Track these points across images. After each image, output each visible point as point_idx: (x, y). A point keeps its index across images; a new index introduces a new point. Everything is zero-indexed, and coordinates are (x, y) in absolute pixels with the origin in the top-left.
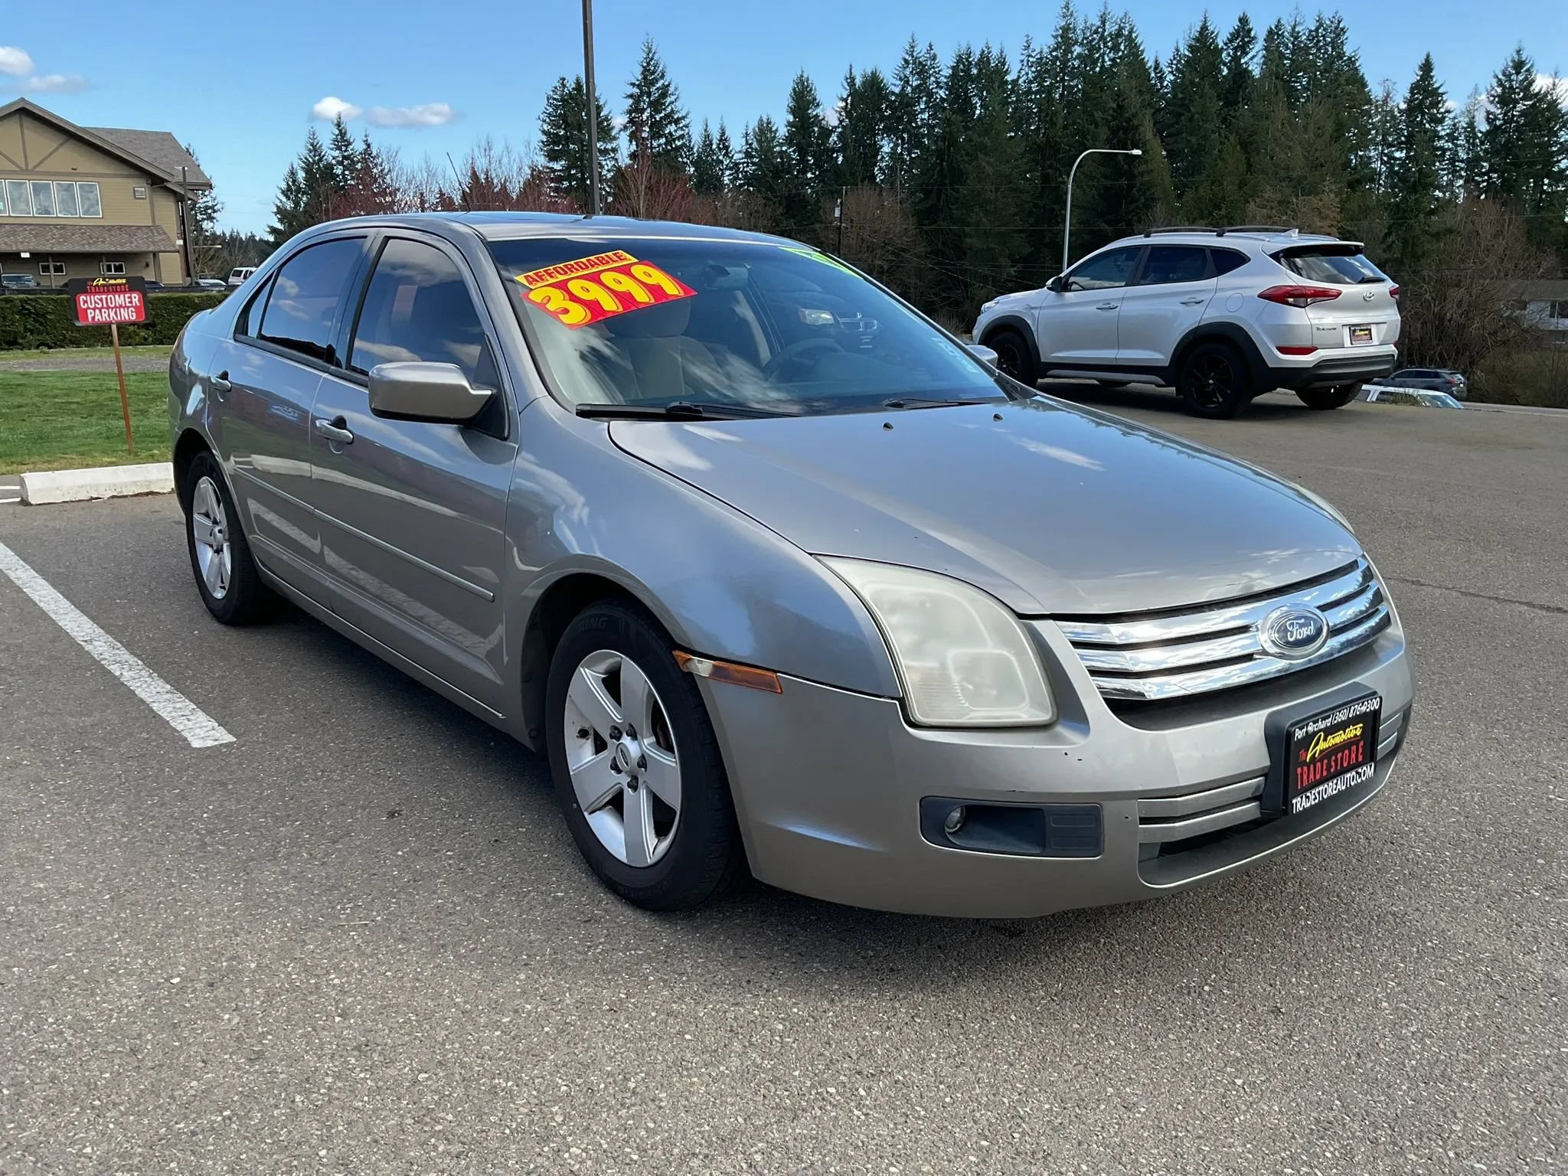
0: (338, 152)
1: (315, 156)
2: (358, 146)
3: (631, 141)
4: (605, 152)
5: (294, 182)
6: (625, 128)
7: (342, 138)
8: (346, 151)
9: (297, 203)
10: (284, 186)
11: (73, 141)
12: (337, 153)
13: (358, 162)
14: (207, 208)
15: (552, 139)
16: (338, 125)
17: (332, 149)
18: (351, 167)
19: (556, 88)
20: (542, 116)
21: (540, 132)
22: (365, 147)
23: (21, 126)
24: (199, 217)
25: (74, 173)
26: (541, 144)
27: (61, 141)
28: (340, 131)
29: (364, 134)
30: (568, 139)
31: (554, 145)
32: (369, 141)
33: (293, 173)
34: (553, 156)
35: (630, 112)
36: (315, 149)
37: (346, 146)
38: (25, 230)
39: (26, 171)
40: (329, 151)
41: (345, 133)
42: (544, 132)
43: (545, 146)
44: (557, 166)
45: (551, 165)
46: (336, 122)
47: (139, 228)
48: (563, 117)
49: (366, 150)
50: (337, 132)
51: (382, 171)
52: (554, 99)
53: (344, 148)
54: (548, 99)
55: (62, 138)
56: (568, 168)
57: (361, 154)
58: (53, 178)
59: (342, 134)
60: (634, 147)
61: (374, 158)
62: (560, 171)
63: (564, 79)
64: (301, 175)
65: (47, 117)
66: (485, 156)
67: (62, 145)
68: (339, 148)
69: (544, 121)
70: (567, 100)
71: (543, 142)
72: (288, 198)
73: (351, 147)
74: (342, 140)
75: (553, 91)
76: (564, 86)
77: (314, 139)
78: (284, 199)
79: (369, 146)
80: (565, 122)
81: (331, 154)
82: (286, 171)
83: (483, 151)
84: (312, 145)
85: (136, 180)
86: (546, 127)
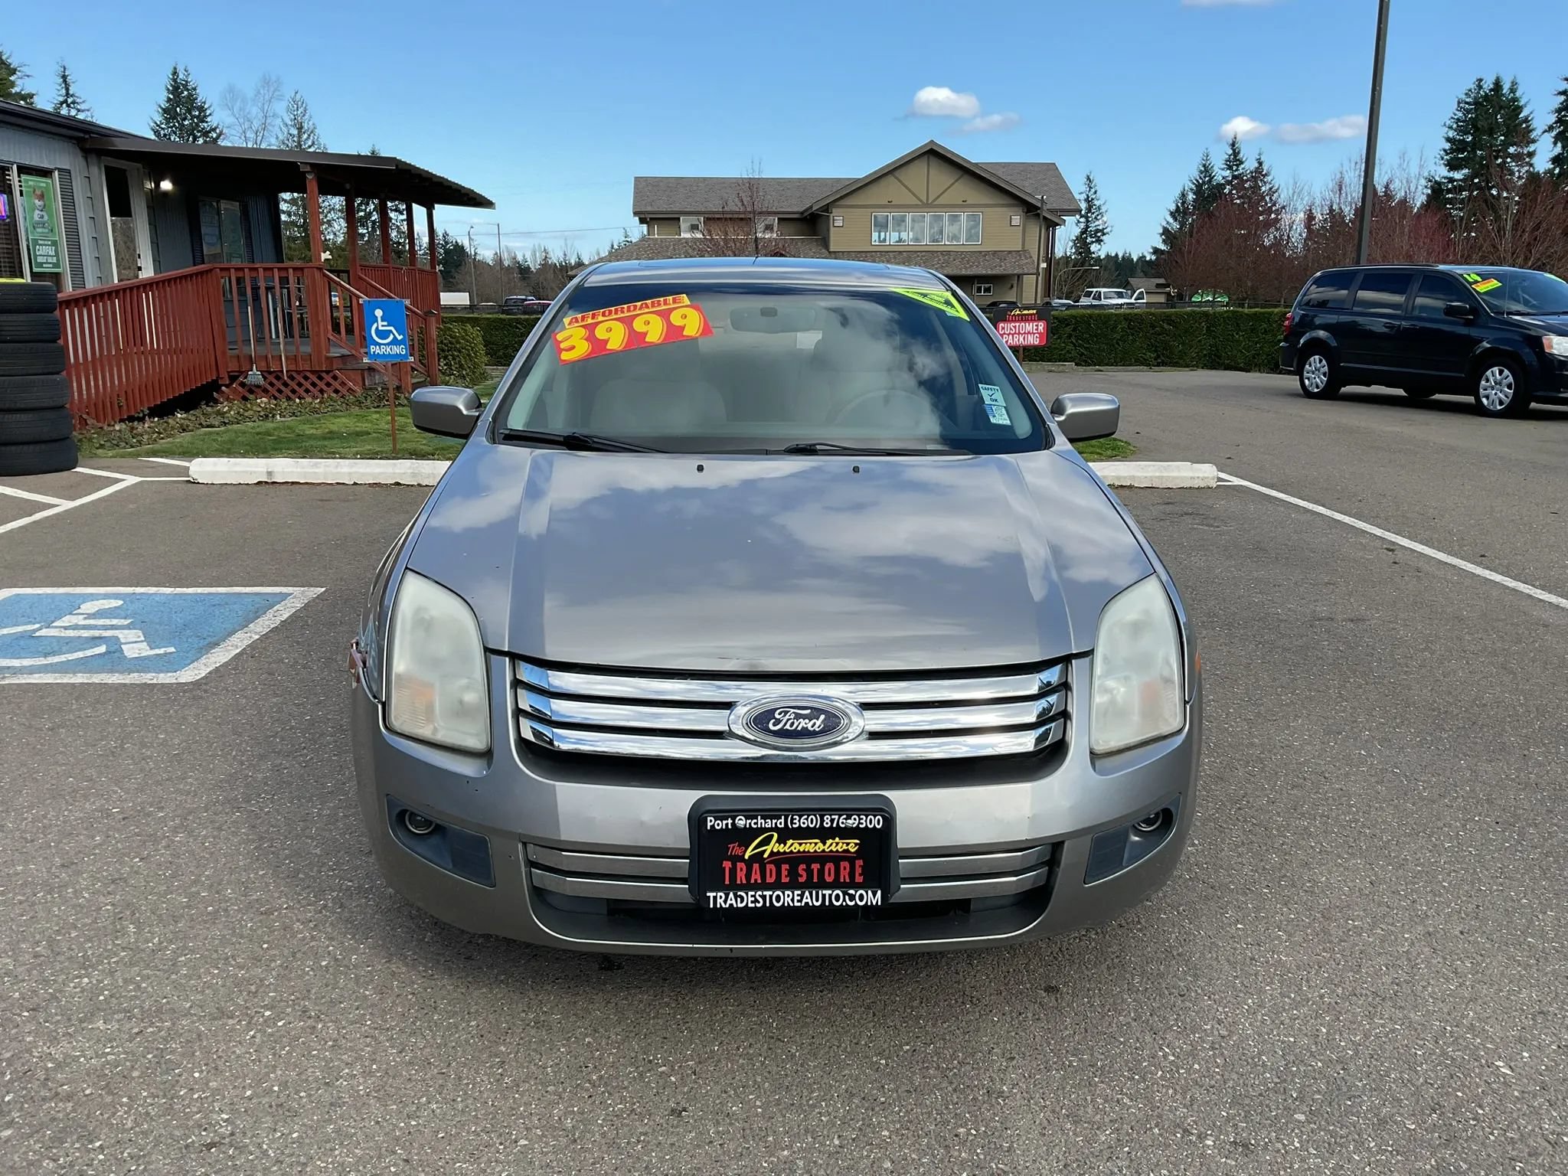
0: (1228, 171)
1: (1205, 177)
2: (1250, 165)
3: (1555, 144)
4: (1518, 157)
5: (1183, 203)
6: (1551, 128)
7: (1235, 156)
8: (1237, 170)
9: (1182, 224)
10: (1173, 208)
11: (966, 177)
12: (1228, 173)
13: (1247, 181)
14: (1097, 231)
15: (1457, 146)
16: (1233, 145)
17: (1223, 169)
18: (1240, 187)
19: (1470, 90)
20: (1448, 123)
21: (1444, 140)
22: (1257, 165)
23: (928, 165)
24: (1089, 240)
25: (964, 205)
26: (1442, 153)
27: (957, 177)
28: (1234, 151)
29: (1258, 152)
30: (1475, 145)
31: (1457, 154)
32: (1262, 159)
33: (1183, 195)
34: (1452, 165)
35: (1559, 111)
36: (1206, 170)
37: (1237, 166)
38: (918, 256)
39: (927, 205)
40: (1220, 172)
41: (1239, 153)
42: (1448, 140)
43: (1447, 154)
44: (1458, 175)
45: (1451, 175)
46: (1231, 142)
47: (1010, 252)
48: (1474, 122)
49: (1257, 168)
50: (1231, 152)
51: (1271, 189)
52: (1467, 103)
53: (1235, 168)
54: (1459, 103)
55: (957, 173)
56: (1472, 177)
57: (1252, 172)
58: (945, 210)
59: (1236, 153)
60: (1558, 149)
61: (1264, 176)
62: (1460, 180)
63: (1481, 80)
64: (1191, 197)
65: (949, 156)
66: (1355, 170)
67: (957, 181)
68: (1230, 168)
69: (1450, 128)
70: (1481, 104)
71: (1445, 150)
72: (1175, 219)
73: (1242, 166)
74: (1234, 159)
75: (1466, 94)
76: (1480, 87)
77: (1207, 160)
78: (1171, 220)
79: (1260, 164)
80: (1475, 126)
81: (1221, 174)
82: (1177, 193)
83: (1353, 165)
84: (1204, 166)
85: (1016, 209)
86: (1451, 134)
